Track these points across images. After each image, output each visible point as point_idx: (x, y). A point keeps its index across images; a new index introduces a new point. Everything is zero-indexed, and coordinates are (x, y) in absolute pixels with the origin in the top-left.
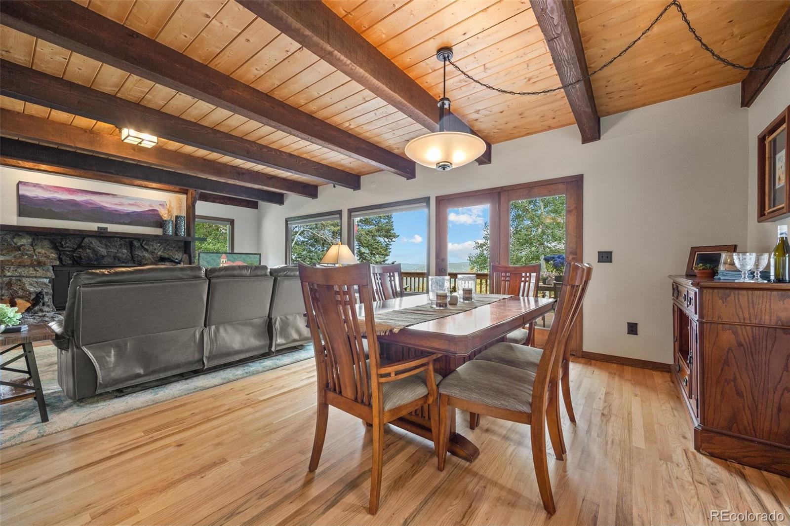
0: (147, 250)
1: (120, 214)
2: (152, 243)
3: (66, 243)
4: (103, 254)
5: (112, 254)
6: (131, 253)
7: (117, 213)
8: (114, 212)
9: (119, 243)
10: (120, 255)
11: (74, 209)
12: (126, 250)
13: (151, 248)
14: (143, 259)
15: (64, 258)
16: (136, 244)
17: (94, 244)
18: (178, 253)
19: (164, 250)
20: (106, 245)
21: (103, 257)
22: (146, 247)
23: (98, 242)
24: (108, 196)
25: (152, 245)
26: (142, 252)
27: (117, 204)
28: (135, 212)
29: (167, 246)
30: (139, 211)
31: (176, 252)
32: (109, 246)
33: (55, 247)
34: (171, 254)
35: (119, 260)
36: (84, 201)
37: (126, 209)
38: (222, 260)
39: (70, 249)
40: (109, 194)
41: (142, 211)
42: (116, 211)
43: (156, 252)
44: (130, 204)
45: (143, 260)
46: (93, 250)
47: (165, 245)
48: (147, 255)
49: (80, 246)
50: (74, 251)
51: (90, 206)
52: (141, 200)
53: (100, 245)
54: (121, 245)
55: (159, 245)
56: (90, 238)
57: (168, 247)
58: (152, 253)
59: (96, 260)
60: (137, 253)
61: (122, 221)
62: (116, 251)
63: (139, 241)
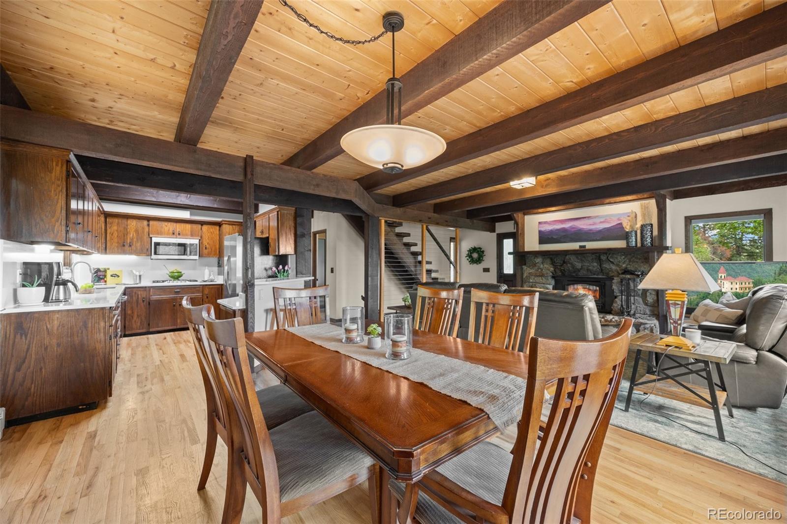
0: (612, 263)
1: (593, 233)
2: (616, 256)
3: (557, 260)
4: (578, 267)
5: (586, 268)
6: (600, 266)
7: (591, 232)
8: (589, 231)
9: (591, 258)
10: (590, 268)
11: (564, 234)
12: (597, 263)
13: (616, 260)
14: (610, 271)
15: (557, 270)
16: (603, 258)
17: (572, 260)
18: (644, 265)
19: (630, 261)
20: (581, 260)
21: (579, 270)
22: (611, 260)
23: (575, 258)
24: (585, 219)
25: (617, 258)
26: (609, 265)
27: (591, 225)
28: (606, 228)
29: (632, 258)
30: (608, 226)
31: (642, 264)
32: (583, 260)
33: (553, 263)
34: (636, 266)
35: (591, 272)
36: (570, 227)
37: (598, 227)
38: (720, 275)
39: (559, 264)
40: (585, 218)
41: (612, 227)
42: (590, 230)
43: (620, 264)
44: (601, 222)
45: (610, 273)
46: (572, 264)
47: (629, 257)
48: (614, 267)
49: (564, 262)
50: (561, 266)
51: (573, 230)
52: (612, 215)
53: (576, 260)
54: (592, 259)
55: (623, 257)
56: (570, 256)
57: (634, 258)
58: (618, 265)
59: (574, 272)
60: (604, 266)
61: (595, 238)
62: (589, 265)
63: (606, 255)
